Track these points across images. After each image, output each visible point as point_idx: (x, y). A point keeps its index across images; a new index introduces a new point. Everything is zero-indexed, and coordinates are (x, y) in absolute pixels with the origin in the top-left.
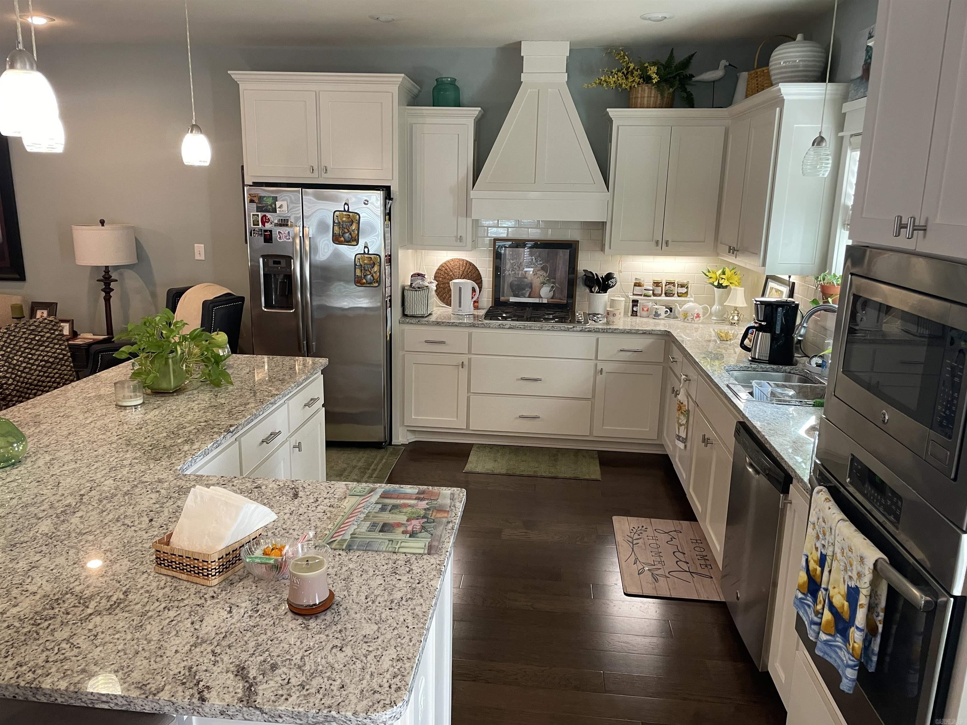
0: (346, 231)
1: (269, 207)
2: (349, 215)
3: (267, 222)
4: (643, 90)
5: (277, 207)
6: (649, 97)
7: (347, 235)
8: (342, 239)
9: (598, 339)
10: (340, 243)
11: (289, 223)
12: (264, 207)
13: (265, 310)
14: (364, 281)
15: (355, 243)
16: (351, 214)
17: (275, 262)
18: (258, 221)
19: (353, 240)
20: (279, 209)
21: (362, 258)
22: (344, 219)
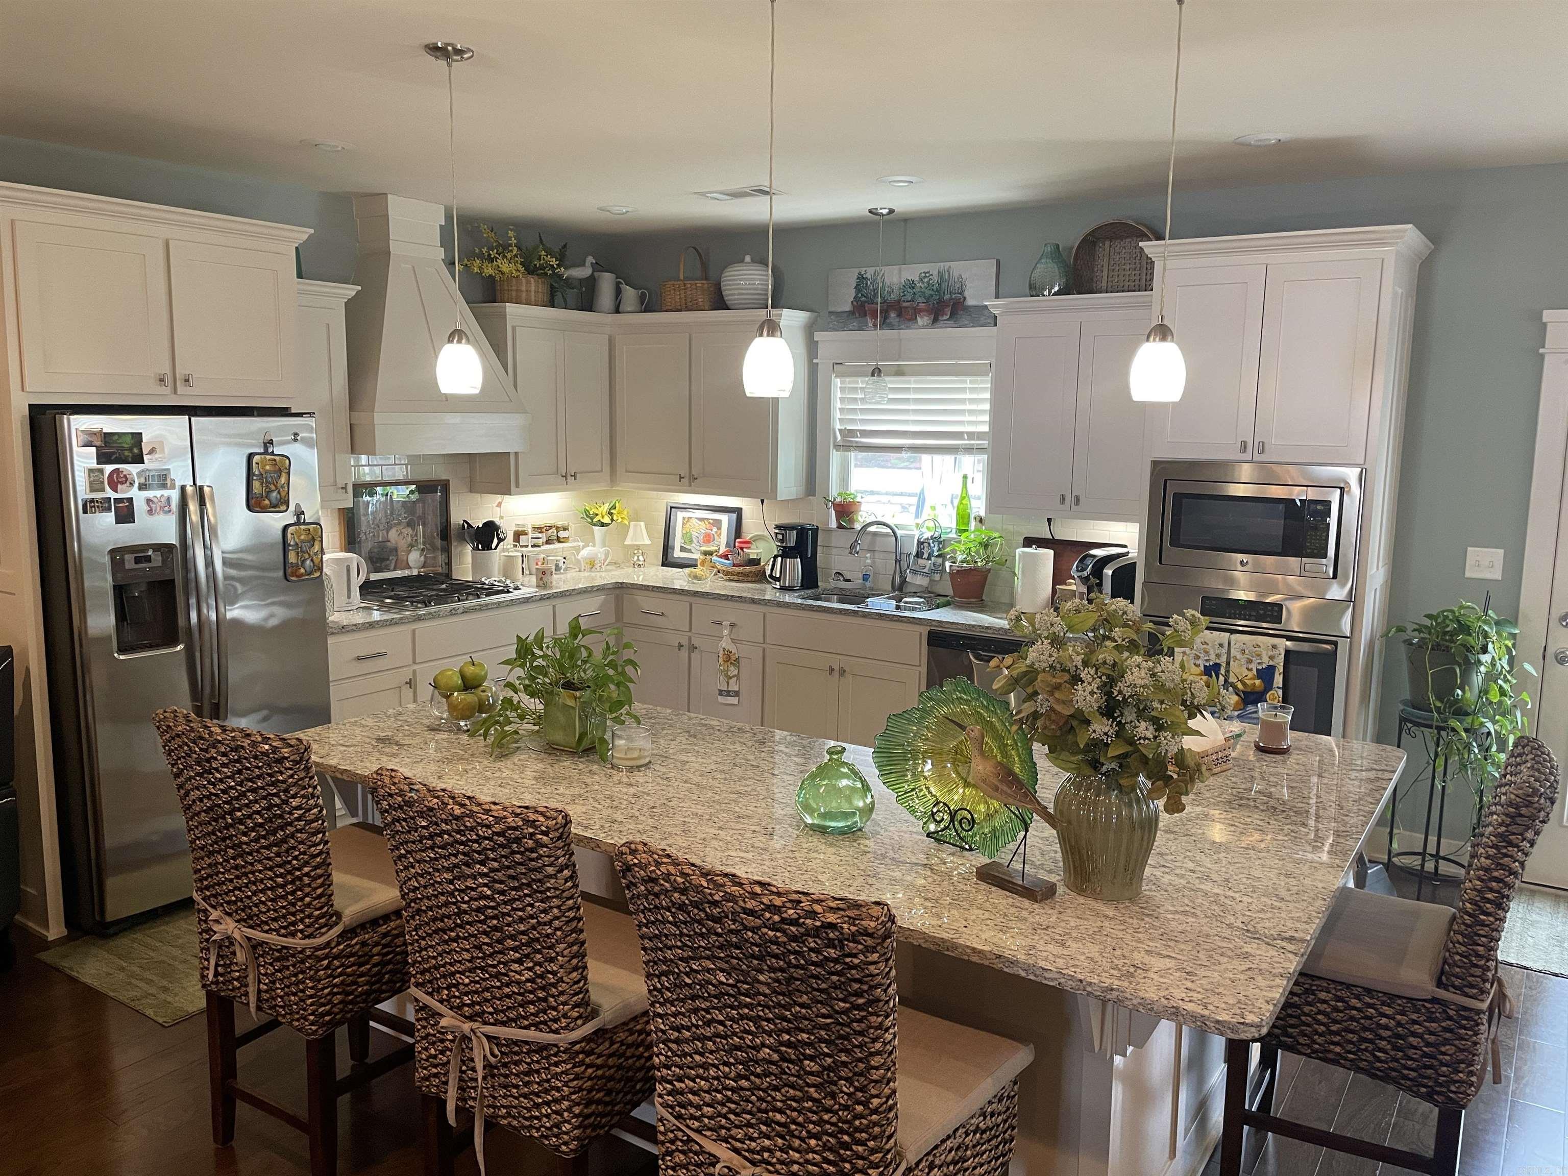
0: (273, 487)
1: (126, 453)
2: (275, 460)
3: (122, 483)
4: (528, 283)
5: (145, 452)
6: (536, 292)
7: (274, 494)
8: (267, 502)
9: (554, 607)
10: (264, 510)
11: (168, 482)
12: (114, 453)
13: (122, 657)
14: (302, 570)
15: (283, 508)
16: (277, 458)
17: (137, 560)
18: (103, 482)
19: (281, 504)
20: (149, 456)
21: (297, 531)
22: (268, 467)
